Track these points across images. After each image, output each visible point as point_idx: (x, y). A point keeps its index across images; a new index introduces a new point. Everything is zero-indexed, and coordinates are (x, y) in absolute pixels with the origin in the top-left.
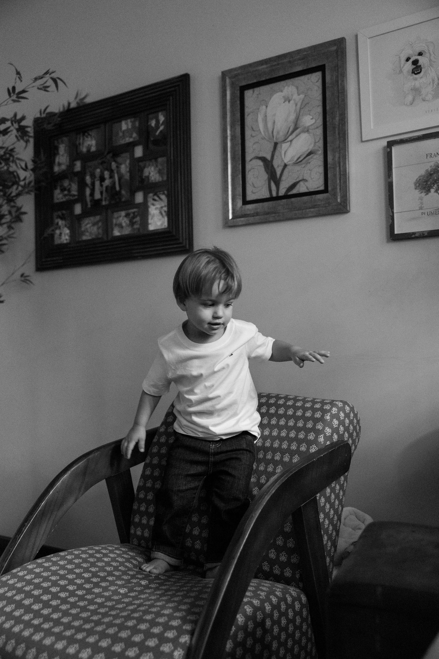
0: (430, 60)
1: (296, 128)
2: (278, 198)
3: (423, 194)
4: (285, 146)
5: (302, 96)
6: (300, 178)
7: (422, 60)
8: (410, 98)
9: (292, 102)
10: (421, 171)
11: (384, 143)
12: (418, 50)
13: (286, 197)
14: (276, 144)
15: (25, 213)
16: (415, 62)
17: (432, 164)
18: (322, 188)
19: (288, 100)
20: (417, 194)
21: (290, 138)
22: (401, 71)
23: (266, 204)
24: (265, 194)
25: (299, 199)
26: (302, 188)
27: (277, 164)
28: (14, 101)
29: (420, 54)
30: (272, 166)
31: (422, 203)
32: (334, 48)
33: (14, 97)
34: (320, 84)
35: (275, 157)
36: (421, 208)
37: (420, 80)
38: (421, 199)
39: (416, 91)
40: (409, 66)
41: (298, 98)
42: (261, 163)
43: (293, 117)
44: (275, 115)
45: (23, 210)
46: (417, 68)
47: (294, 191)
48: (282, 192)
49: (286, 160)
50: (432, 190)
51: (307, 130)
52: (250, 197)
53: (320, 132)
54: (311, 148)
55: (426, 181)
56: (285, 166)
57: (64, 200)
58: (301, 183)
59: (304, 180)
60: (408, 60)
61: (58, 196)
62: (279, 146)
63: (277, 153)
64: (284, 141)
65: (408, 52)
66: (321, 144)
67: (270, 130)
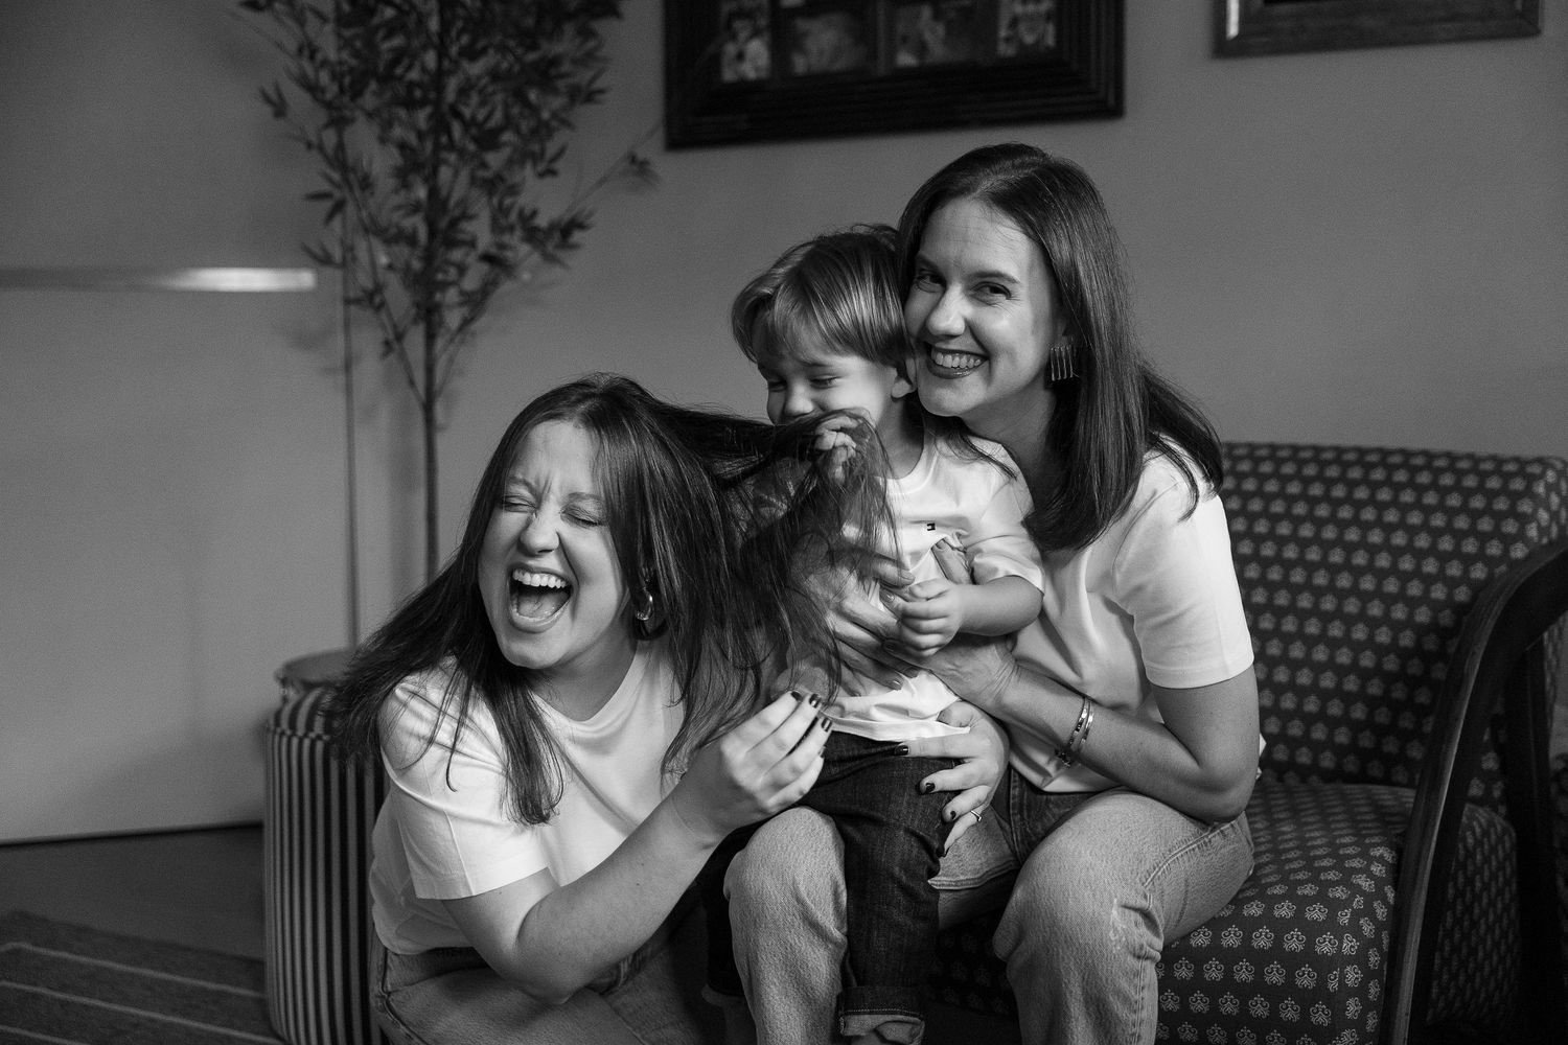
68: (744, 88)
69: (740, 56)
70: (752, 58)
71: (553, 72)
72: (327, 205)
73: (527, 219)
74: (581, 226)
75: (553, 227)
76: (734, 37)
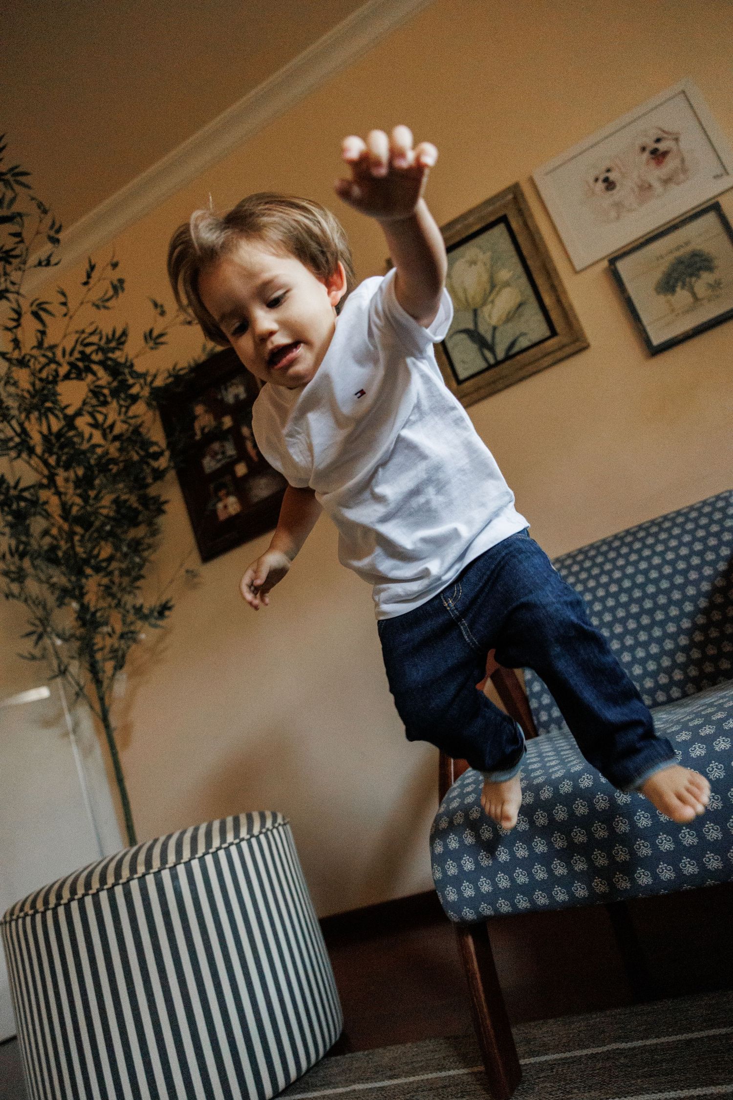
0: (621, 173)
1: (493, 286)
2: (498, 363)
3: (669, 297)
4: (486, 309)
5: (489, 254)
6: (518, 333)
7: (612, 176)
8: (613, 214)
9: (479, 263)
10: (657, 275)
11: (605, 264)
12: (604, 168)
13: (508, 357)
14: (475, 312)
15: (166, 502)
16: (606, 180)
17: (667, 264)
18: (548, 334)
19: (473, 263)
20: (662, 299)
21: (490, 299)
22: (593, 193)
23: (487, 375)
24: (481, 365)
25: (524, 354)
26: (523, 343)
27: (484, 330)
28: (152, 348)
29: (608, 171)
30: (479, 334)
31: (671, 305)
32: (510, 196)
33: (151, 344)
34: (506, 234)
35: (479, 324)
36: (673, 310)
37: (617, 194)
38: (668, 302)
39: (618, 205)
40: (601, 185)
41: (484, 257)
42: (463, 336)
43: (485, 277)
44: (463, 282)
45: (162, 499)
46: (610, 185)
47: (516, 349)
48: (501, 355)
49: (494, 321)
50: (678, 289)
51: (507, 284)
52: (463, 374)
53: (524, 280)
54: (518, 300)
55: (668, 283)
56: (495, 329)
57: (219, 465)
58: (521, 339)
59: (523, 334)
60: (596, 180)
61: (209, 464)
62: (479, 312)
63: (480, 320)
64: (484, 303)
65: (593, 173)
66: (529, 291)
67: (463, 299)
68: (232, 519)
69: (226, 507)
70: (230, 506)
71: (140, 548)
72: (34, 637)
73: (138, 610)
74: (169, 608)
75: (152, 611)
76: (220, 500)
